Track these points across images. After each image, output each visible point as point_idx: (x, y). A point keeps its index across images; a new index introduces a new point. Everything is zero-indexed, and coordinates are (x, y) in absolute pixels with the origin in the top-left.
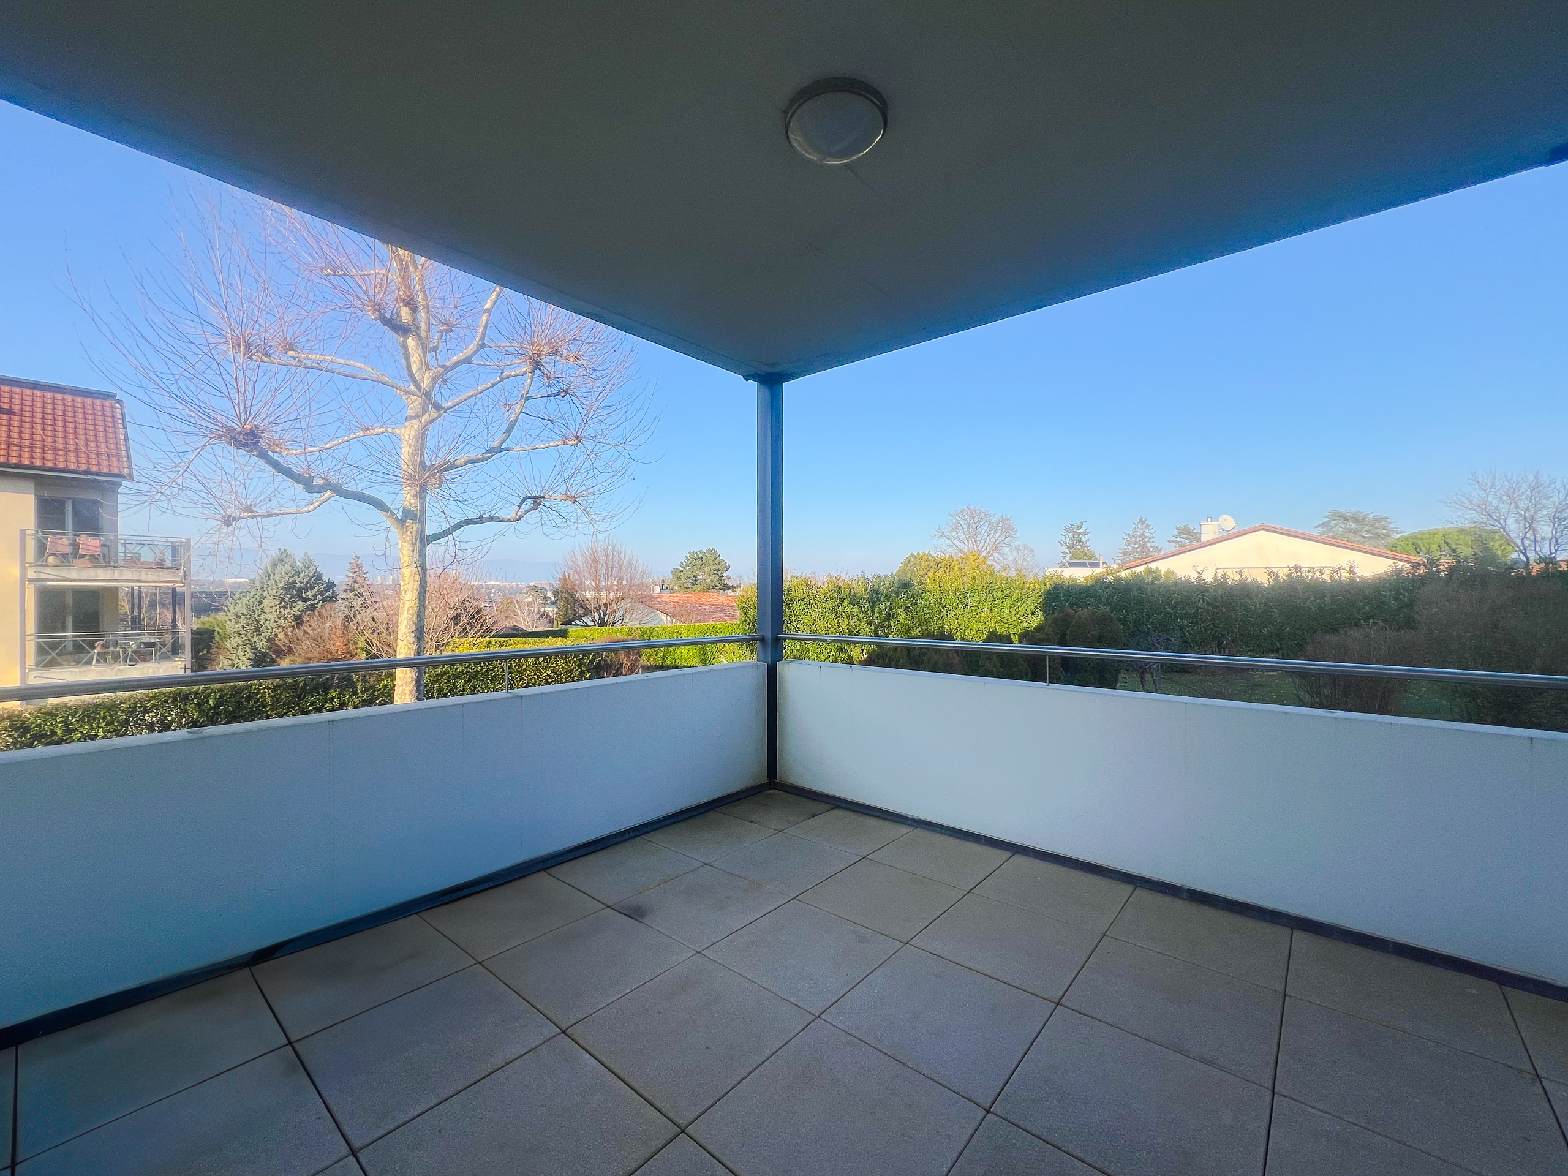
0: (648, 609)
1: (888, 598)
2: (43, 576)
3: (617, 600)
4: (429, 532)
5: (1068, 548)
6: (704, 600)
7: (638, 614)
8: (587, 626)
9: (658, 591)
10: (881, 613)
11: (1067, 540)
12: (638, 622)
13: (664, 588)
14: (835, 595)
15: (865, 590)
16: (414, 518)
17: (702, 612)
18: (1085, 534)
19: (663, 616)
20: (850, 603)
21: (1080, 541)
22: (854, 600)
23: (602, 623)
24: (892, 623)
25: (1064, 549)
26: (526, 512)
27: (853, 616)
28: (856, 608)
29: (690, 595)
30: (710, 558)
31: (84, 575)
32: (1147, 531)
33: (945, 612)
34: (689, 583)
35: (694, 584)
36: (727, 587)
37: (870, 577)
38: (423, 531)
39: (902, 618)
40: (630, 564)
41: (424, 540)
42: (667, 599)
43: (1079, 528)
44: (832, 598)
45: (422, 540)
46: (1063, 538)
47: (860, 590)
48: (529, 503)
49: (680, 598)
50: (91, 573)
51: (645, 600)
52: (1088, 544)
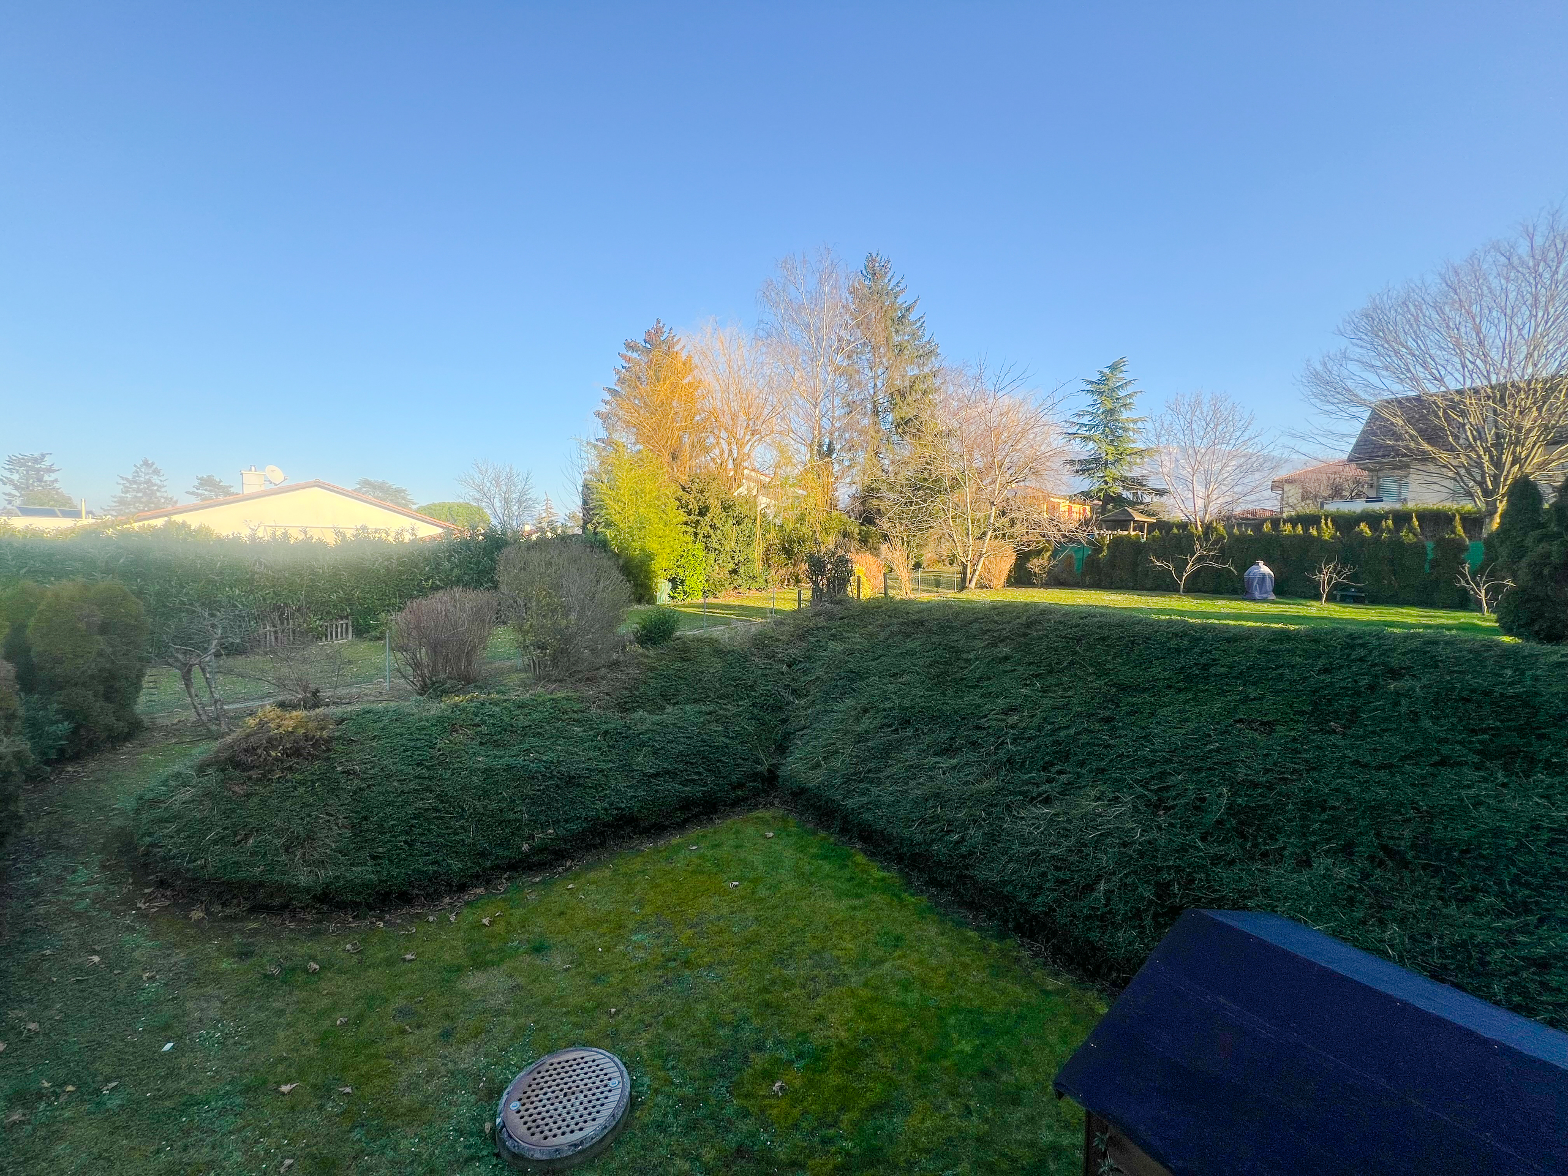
5: (17, 488)
11: (15, 477)
25: (10, 488)
32: (155, 477)
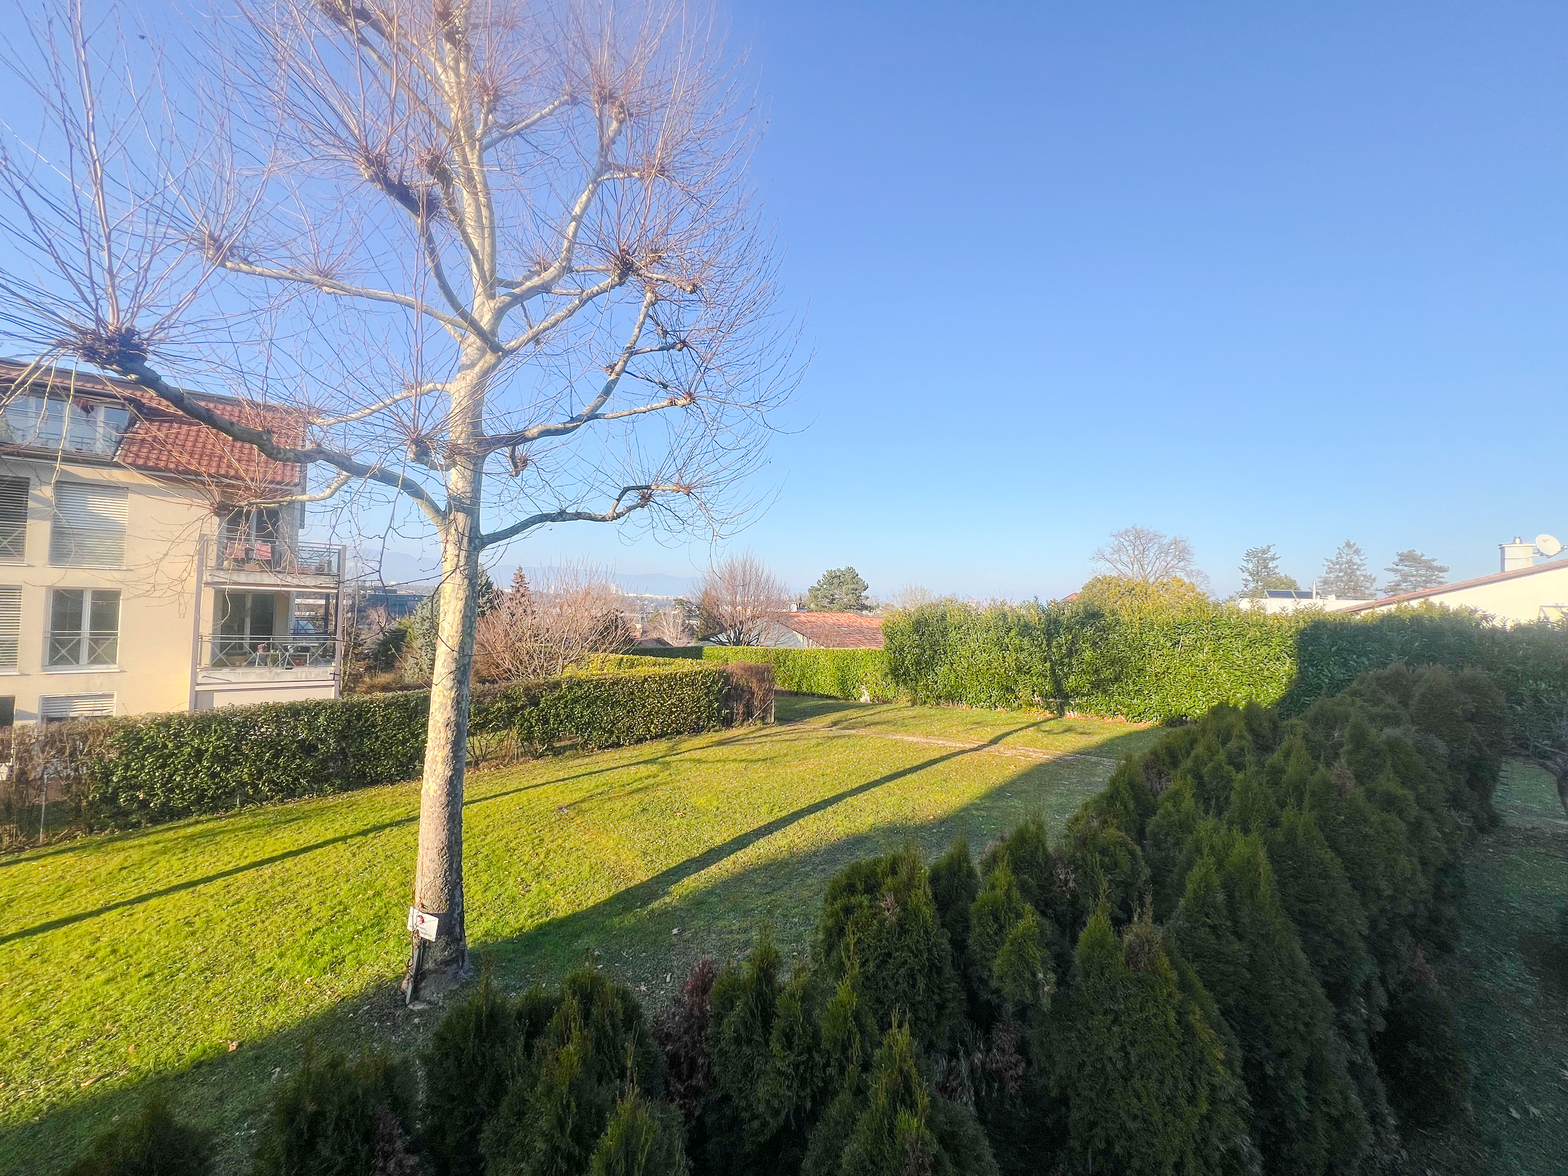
0: (784, 629)
1: (1069, 629)
2: (216, 579)
3: (753, 618)
4: (485, 530)
5: (1251, 574)
6: (842, 621)
7: (774, 634)
8: (723, 644)
9: (795, 610)
10: (1060, 647)
11: (1250, 566)
12: (773, 642)
13: (801, 607)
14: (1001, 623)
15: (1040, 619)
16: (461, 508)
17: (842, 635)
18: (1273, 559)
19: (800, 637)
20: (1019, 634)
21: (1266, 567)
22: (1025, 629)
23: (738, 643)
24: (1074, 662)
25: (1246, 575)
26: (630, 509)
27: (1023, 650)
28: (1026, 641)
29: (827, 615)
30: (848, 577)
31: (252, 578)
32: (1356, 557)
33: (1147, 651)
34: (825, 602)
35: (831, 602)
36: (864, 607)
37: (1045, 604)
38: (474, 528)
39: (1088, 655)
40: (767, 580)
41: (476, 542)
42: (803, 618)
43: (1264, 552)
44: (996, 627)
45: (471, 540)
46: (1245, 564)
47: (1033, 618)
48: (632, 498)
49: (817, 618)
50: (257, 578)
51: (784, 620)
52: (1277, 570)
